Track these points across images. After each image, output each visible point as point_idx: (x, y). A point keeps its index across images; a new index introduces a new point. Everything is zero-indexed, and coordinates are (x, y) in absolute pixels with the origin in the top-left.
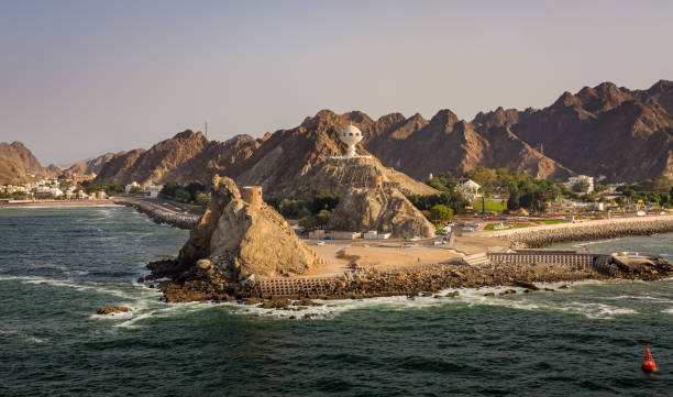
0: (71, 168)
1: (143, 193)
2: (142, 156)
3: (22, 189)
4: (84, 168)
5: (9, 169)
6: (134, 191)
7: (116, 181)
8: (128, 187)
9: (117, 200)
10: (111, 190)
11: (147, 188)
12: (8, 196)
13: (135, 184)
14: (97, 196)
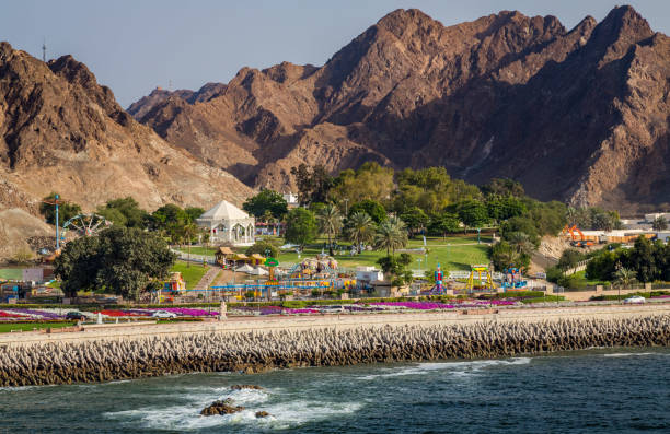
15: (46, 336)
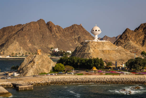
15: (113, 76)
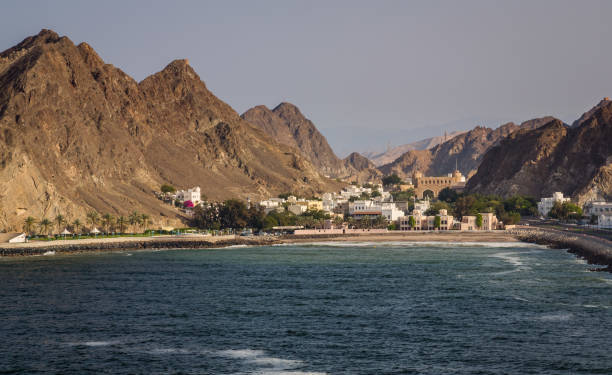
0: (399, 160)
1: (579, 218)
2: (573, 131)
3: (320, 206)
4: (425, 159)
5: (285, 161)
6: (559, 212)
7: (515, 189)
8: (545, 205)
9: (524, 233)
10: (508, 211)
11: (588, 207)
12: (294, 220)
13: (560, 197)
14: (478, 223)
